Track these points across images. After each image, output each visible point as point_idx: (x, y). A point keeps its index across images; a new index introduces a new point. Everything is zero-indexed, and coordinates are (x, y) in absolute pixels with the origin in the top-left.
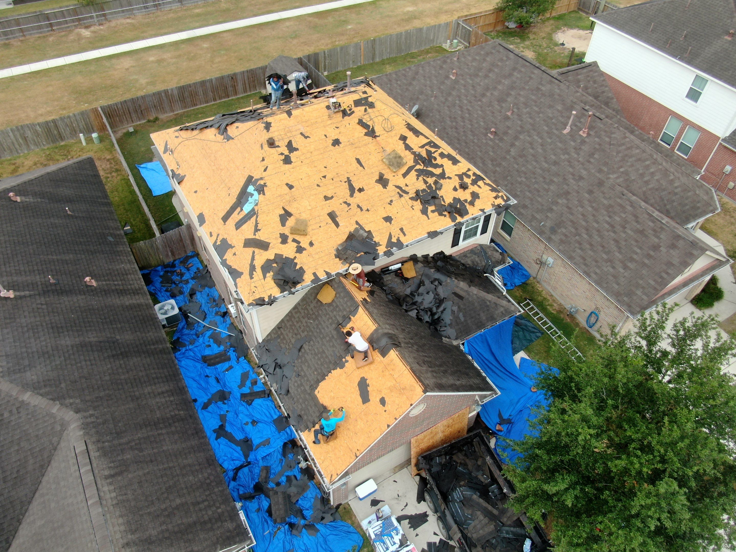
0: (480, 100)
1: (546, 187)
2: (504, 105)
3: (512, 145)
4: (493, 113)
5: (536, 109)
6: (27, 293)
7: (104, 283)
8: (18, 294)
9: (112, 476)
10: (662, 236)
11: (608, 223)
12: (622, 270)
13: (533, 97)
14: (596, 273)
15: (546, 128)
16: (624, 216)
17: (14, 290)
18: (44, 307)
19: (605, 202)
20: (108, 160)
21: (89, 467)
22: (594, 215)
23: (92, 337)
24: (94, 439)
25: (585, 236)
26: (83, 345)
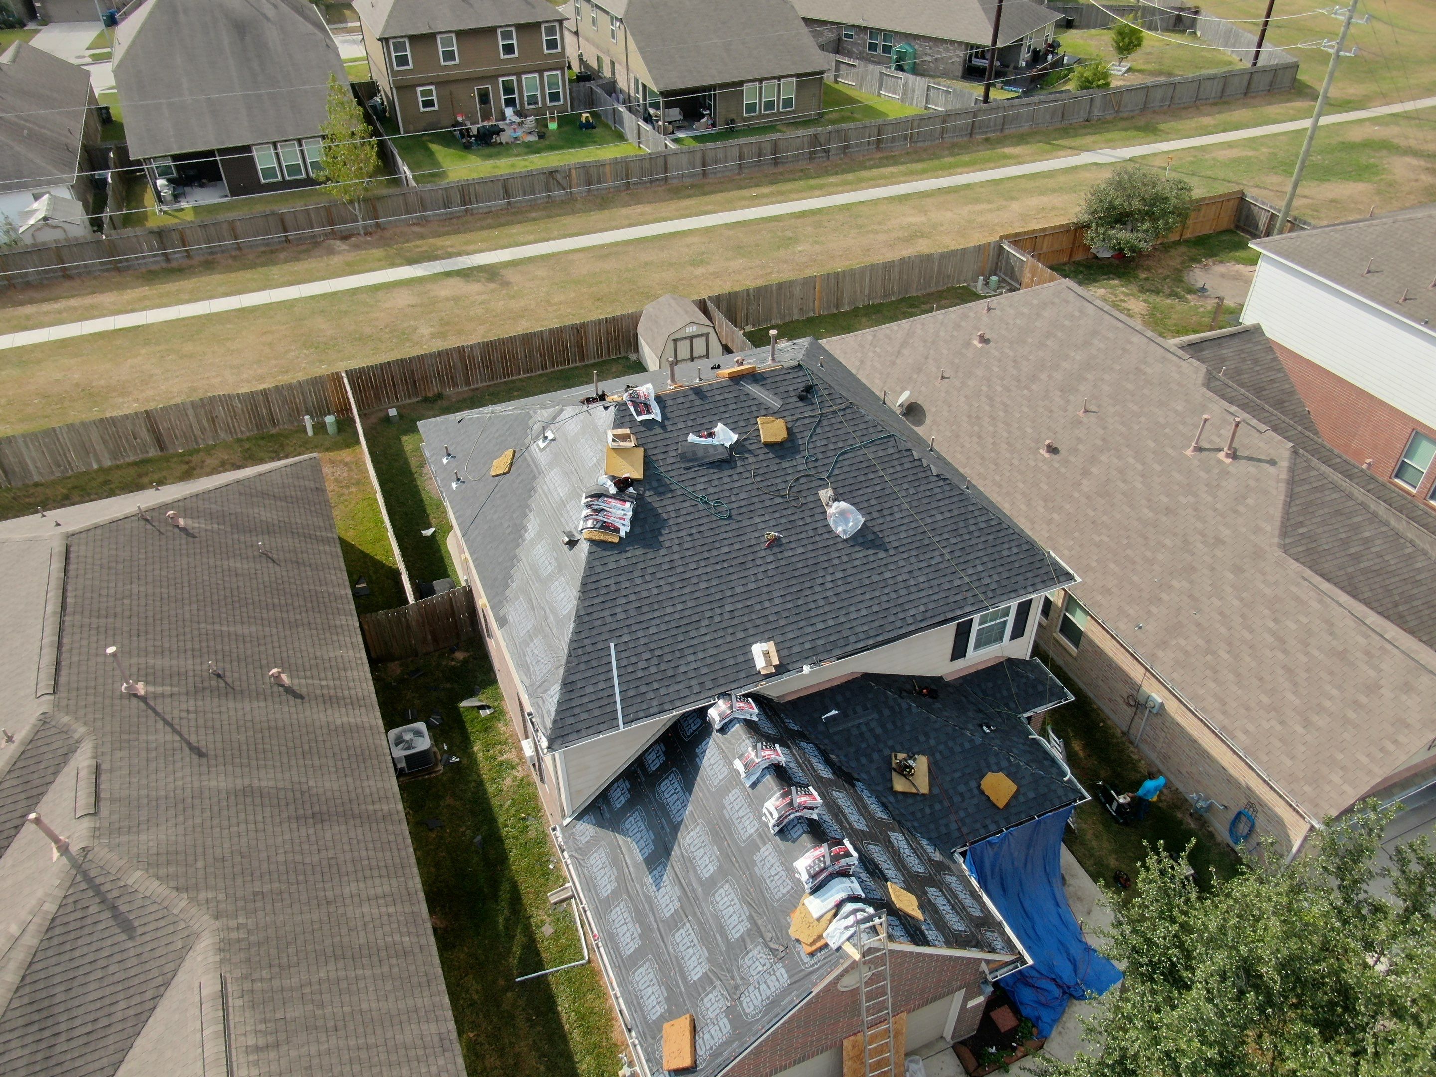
0: (1026, 388)
1: (1149, 554)
2: (1071, 398)
3: (1086, 473)
4: (1051, 411)
5: (1135, 408)
6: (167, 689)
7: (303, 681)
8: (151, 689)
9: (257, 1049)
10: (1383, 666)
11: (1274, 634)
12: (1299, 729)
13: (1130, 387)
14: (1246, 732)
15: (1152, 444)
16: (1305, 620)
17: (147, 683)
18: (192, 716)
19: (1268, 591)
20: (346, 464)
21: (221, 1027)
22: (1243, 616)
23: (266, 780)
24: (237, 973)
25: (1225, 656)
26: (248, 792)
